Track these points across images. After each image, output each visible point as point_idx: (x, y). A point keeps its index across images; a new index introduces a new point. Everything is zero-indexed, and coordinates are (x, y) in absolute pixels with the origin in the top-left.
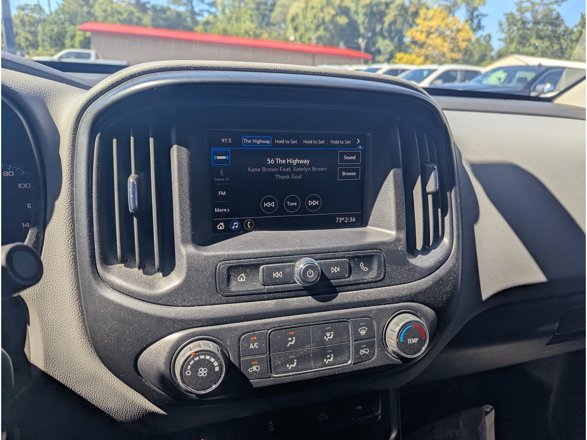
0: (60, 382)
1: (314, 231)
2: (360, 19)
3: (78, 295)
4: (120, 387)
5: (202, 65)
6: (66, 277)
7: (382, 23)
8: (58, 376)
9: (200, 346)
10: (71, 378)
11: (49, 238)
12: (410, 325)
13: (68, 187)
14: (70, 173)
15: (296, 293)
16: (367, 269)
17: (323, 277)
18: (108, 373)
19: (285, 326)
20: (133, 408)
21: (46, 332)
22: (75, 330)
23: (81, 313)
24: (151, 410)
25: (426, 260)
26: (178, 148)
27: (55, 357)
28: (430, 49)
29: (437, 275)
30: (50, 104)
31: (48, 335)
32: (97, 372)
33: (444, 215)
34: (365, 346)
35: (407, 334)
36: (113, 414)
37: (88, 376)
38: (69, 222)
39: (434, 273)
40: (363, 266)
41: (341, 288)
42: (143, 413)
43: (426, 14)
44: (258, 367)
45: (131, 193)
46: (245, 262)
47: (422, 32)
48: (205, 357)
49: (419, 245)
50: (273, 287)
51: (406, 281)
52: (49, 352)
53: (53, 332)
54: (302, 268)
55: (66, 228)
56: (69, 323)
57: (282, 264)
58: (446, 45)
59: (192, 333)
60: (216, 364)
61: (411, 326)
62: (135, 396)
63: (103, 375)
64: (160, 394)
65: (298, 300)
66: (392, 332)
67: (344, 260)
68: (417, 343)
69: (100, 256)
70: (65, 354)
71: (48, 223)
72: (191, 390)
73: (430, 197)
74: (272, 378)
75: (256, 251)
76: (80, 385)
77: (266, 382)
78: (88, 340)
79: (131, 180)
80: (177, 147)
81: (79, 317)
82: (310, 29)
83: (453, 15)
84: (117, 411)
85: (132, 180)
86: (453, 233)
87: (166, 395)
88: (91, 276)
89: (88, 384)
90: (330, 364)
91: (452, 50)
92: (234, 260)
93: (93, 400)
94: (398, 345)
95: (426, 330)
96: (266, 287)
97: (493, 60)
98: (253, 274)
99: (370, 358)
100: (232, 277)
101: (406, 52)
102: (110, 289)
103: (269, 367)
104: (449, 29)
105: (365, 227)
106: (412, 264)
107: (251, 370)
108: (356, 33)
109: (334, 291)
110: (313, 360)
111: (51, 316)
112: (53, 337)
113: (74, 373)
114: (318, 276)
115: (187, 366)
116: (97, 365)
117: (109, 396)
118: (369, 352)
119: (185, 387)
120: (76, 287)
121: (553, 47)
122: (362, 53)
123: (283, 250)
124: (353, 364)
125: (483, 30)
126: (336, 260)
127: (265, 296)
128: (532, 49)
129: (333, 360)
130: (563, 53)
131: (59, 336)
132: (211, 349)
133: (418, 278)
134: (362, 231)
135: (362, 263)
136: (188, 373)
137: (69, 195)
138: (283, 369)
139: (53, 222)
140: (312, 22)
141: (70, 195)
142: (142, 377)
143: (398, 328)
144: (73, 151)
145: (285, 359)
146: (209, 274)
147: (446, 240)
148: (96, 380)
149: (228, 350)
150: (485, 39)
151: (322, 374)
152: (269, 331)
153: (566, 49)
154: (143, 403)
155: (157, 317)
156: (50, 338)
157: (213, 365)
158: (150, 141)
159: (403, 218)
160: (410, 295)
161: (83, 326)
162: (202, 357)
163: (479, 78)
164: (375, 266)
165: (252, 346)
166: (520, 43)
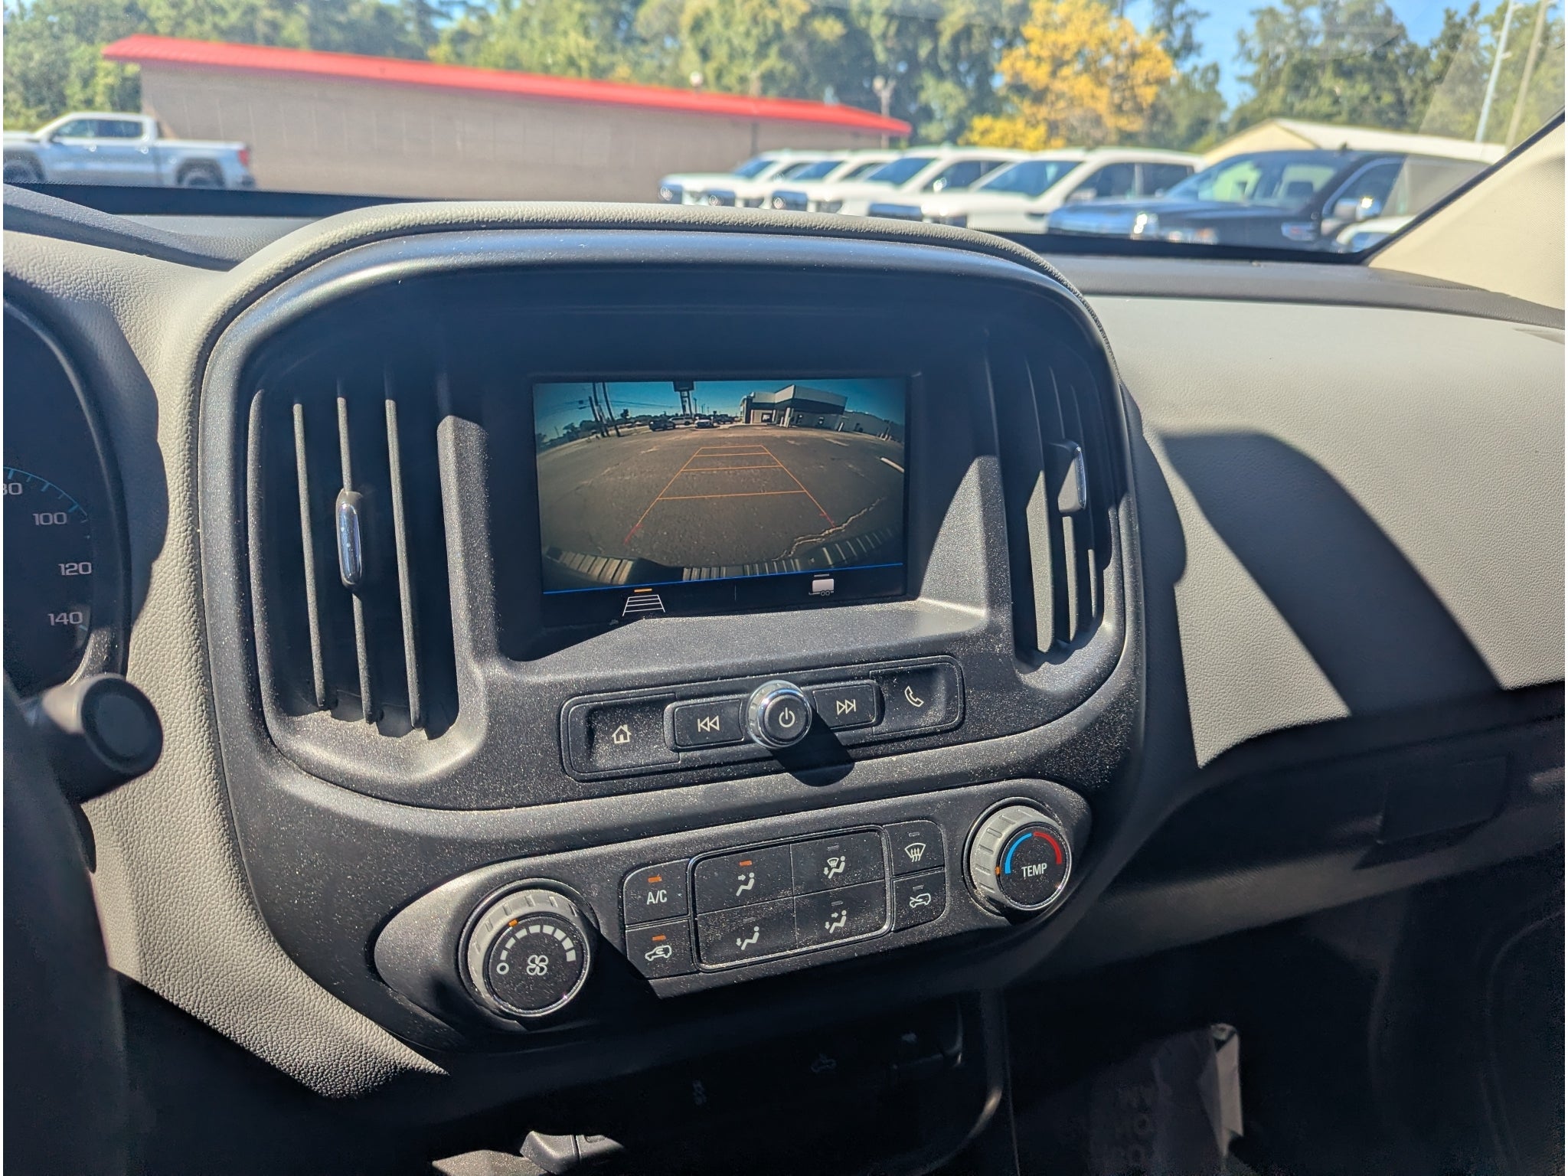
0: (180, 1006)
1: (790, 613)
2: (877, 26)
3: (219, 790)
4: (330, 1011)
5: (507, 217)
6: (189, 747)
7: (935, 35)
8: (176, 993)
9: (529, 903)
10: (208, 996)
11: (140, 654)
12: (1027, 832)
13: (185, 527)
14: (187, 491)
15: (753, 765)
16: (922, 702)
17: (818, 725)
18: (300, 979)
19: (729, 847)
20: (362, 1061)
21: (141, 886)
22: (215, 876)
23: (227, 835)
24: (407, 1065)
25: (1061, 675)
26: (455, 425)
27: (166, 946)
28: (1062, 104)
29: (1087, 709)
30: (126, 319)
31: (146, 892)
32: (273, 977)
33: (1101, 565)
34: (921, 887)
35: (1021, 856)
36: (312, 1079)
37: (251, 987)
38: (191, 611)
39: (1082, 706)
40: (910, 695)
41: (860, 751)
42: (388, 1073)
43: (1048, 12)
44: (667, 948)
45: (345, 537)
46: (631, 696)
47: (1039, 60)
48: (542, 928)
49: (1044, 639)
50: (698, 753)
51: (1014, 727)
52: (150, 935)
53: (159, 885)
54: (765, 707)
55: (184, 629)
56: (198, 861)
57: (718, 698)
58: (1103, 93)
59: (507, 873)
60: (568, 944)
61: (1030, 835)
62: (368, 1031)
63: (287, 984)
64: (431, 1023)
65: (759, 784)
66: (986, 853)
67: (865, 681)
68: (1044, 875)
69: (273, 695)
70: (191, 938)
71: (136, 617)
72: (510, 1009)
73: (1067, 523)
74: (701, 974)
75: (655, 669)
76: (230, 1012)
77: (684, 985)
78: (247, 902)
79: (345, 506)
80: (454, 420)
81: (224, 845)
82: (744, 54)
83: (1121, 16)
84: (323, 1073)
85: (345, 502)
86: (1124, 607)
87: (447, 1026)
88: (254, 745)
89: (249, 1009)
90: (840, 934)
91: (1119, 109)
92: (603, 692)
93: (262, 1047)
94: (999, 881)
95: (1066, 844)
96: (681, 755)
97: (1226, 133)
98: (649, 725)
99: (933, 916)
100: (598, 735)
101: (997, 113)
102: (301, 773)
103: (694, 947)
104: (1109, 51)
105: (914, 599)
106: (1027, 687)
107: (650, 956)
108: (866, 64)
109: (842, 758)
110: (798, 927)
111: (153, 845)
112: (160, 898)
113: (216, 983)
114: (806, 724)
115: (499, 953)
116: (272, 961)
117: (303, 1036)
118: (932, 901)
119: (497, 1003)
120: (213, 771)
121: (1378, 99)
122: (885, 119)
123: (720, 663)
124: (896, 931)
125: (1199, 55)
126: (848, 683)
127: (681, 777)
128: (1324, 104)
129: (845, 924)
130: (1403, 113)
131: (174, 894)
132: (556, 909)
133: (1042, 719)
134: (906, 611)
135: (908, 688)
136: (503, 969)
137: (188, 545)
138: (727, 951)
139: (149, 614)
140: (748, 34)
141: (190, 546)
142: (387, 985)
143: (999, 841)
144: (192, 437)
145: (731, 927)
146: (542, 728)
147: (1108, 625)
148: (271, 998)
149: (596, 911)
150: (1203, 77)
151: (820, 959)
152: (692, 862)
153: (1412, 102)
154: (388, 1047)
155: (420, 838)
156: (152, 899)
157: (561, 946)
158: (387, 407)
159: (1005, 576)
160: (1026, 760)
161: (234, 866)
162: (535, 929)
163: (1189, 183)
164: (941, 694)
165: (651, 899)
166: (1296, 88)
